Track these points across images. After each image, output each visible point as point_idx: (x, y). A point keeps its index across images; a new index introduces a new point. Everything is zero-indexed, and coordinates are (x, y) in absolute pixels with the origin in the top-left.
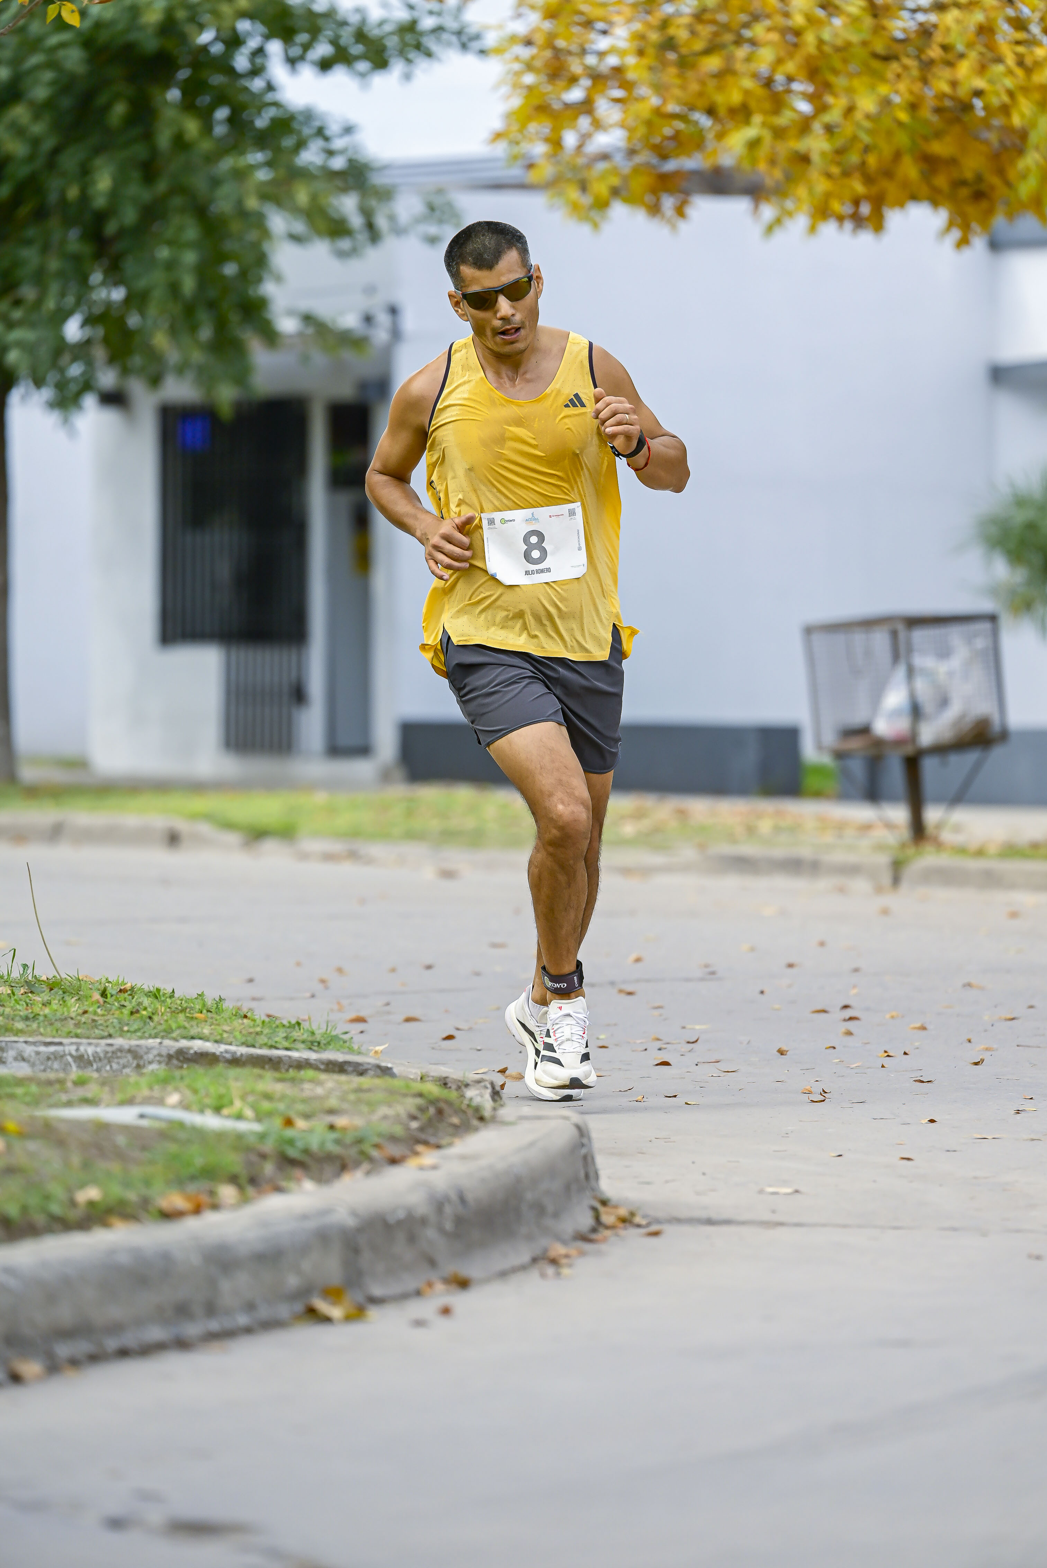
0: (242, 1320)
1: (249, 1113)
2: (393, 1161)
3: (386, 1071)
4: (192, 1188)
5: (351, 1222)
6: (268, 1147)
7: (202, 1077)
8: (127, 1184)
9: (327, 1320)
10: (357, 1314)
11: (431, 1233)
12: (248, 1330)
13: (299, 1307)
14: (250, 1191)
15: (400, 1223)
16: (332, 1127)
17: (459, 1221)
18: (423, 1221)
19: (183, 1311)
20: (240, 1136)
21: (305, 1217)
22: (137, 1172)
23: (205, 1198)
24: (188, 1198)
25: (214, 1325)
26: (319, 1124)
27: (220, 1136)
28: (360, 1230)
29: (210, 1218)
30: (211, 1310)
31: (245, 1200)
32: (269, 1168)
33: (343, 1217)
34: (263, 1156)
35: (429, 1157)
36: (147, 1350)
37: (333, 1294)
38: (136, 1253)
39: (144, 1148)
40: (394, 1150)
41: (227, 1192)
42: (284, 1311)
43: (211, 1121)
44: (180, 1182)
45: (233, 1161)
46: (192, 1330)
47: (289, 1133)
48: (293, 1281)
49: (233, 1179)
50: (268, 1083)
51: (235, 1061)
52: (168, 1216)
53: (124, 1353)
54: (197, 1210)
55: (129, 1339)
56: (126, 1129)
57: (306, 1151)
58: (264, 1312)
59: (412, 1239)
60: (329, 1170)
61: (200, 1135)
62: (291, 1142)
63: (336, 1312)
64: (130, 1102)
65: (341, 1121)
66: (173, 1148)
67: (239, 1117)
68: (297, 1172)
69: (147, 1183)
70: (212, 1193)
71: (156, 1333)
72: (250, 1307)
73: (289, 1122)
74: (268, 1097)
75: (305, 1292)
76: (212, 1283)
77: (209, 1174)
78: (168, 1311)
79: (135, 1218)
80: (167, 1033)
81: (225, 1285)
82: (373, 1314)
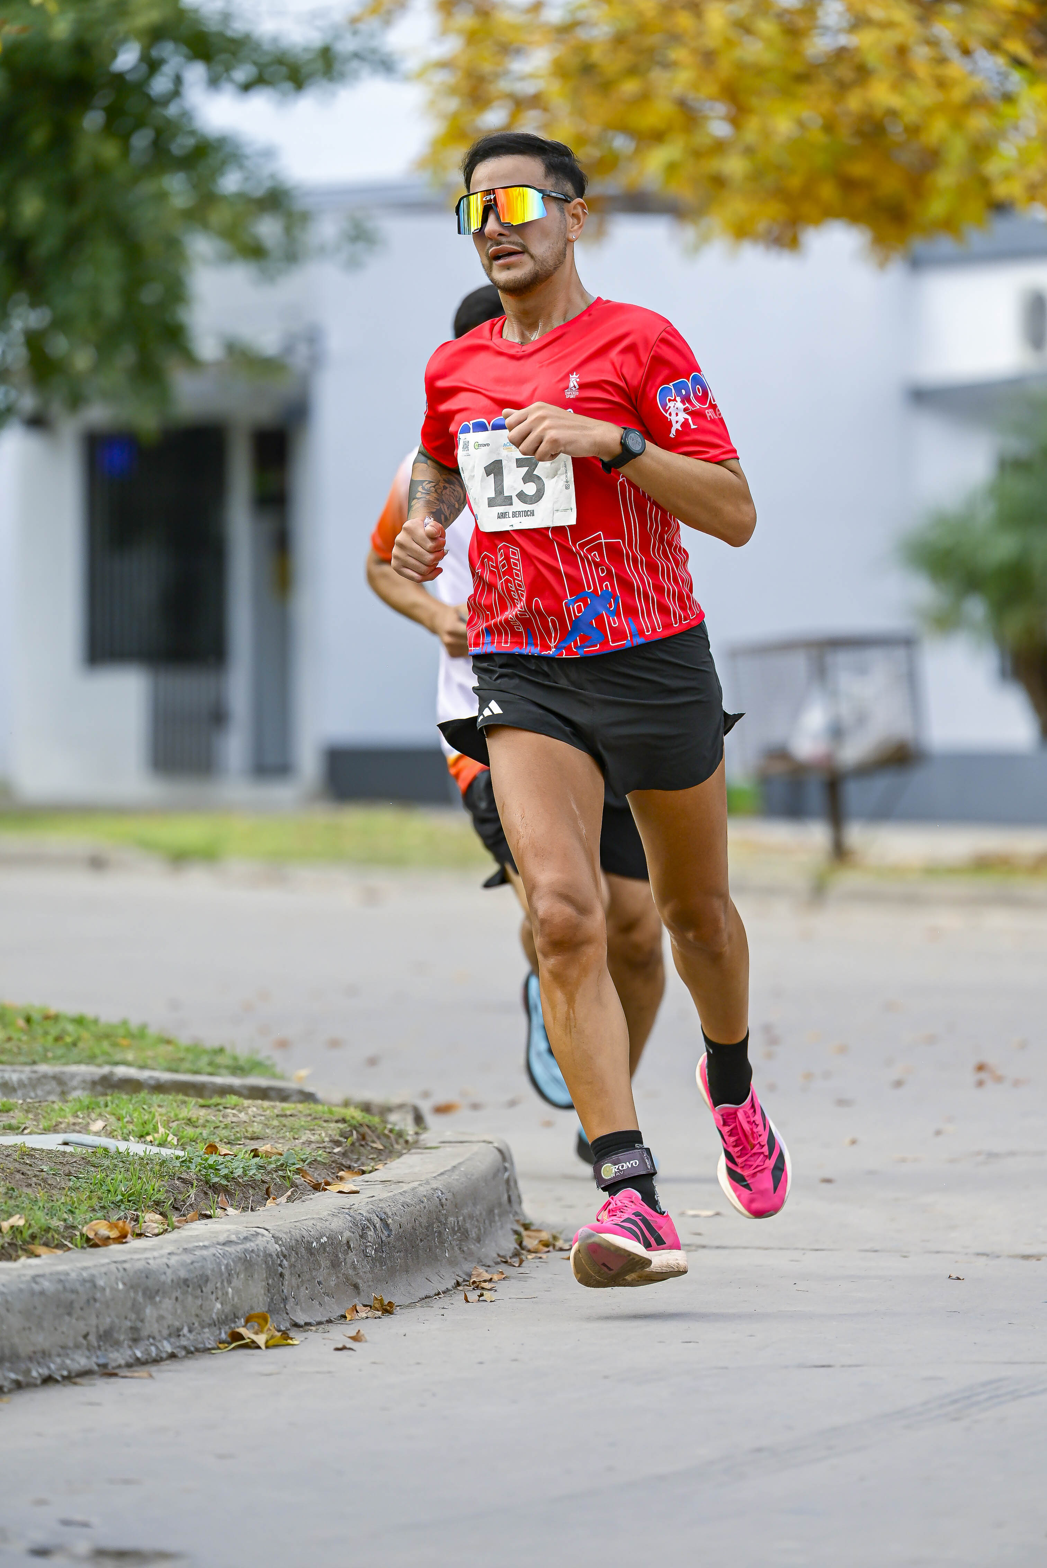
0: (168, 1347)
1: (172, 1139)
2: (318, 1187)
3: (308, 1097)
4: (115, 1215)
5: (275, 1247)
6: (192, 1172)
7: (125, 1104)
8: (51, 1213)
9: (252, 1346)
10: (280, 1341)
11: (354, 1258)
12: (173, 1356)
13: (224, 1334)
14: (175, 1218)
15: (323, 1247)
16: (256, 1153)
17: (381, 1245)
18: (347, 1245)
19: (107, 1337)
20: (164, 1163)
21: (227, 1243)
23: (129, 1226)
24: (112, 1226)
25: (139, 1353)
26: (243, 1150)
27: (143, 1161)
28: (283, 1255)
29: (134, 1244)
30: (135, 1338)
31: (168, 1228)
32: (193, 1195)
33: (265, 1242)
34: (187, 1182)
35: (351, 1183)
36: (74, 1378)
37: (256, 1320)
38: (61, 1279)
39: (68, 1175)
40: (318, 1176)
41: (151, 1220)
42: (208, 1337)
43: (135, 1148)
44: (104, 1209)
45: (156, 1188)
46: (117, 1357)
47: (213, 1159)
48: (217, 1307)
49: (158, 1207)
50: (191, 1108)
51: (159, 1088)
52: (91, 1243)
53: (48, 1380)
54: (122, 1238)
55: (54, 1367)
56: (49, 1155)
57: (229, 1177)
58: (188, 1340)
59: (335, 1264)
60: (253, 1197)
61: (124, 1160)
62: (215, 1168)
63: (261, 1339)
64: (54, 1129)
65: (264, 1147)
67: (163, 1143)
68: (222, 1199)
69: (72, 1211)
70: (136, 1220)
71: (81, 1361)
73: (212, 1148)
74: (191, 1123)
75: (230, 1318)
76: (136, 1308)
77: (134, 1200)
78: (92, 1338)
79: (60, 1246)
80: (91, 1059)
81: (149, 1312)
82: (297, 1338)
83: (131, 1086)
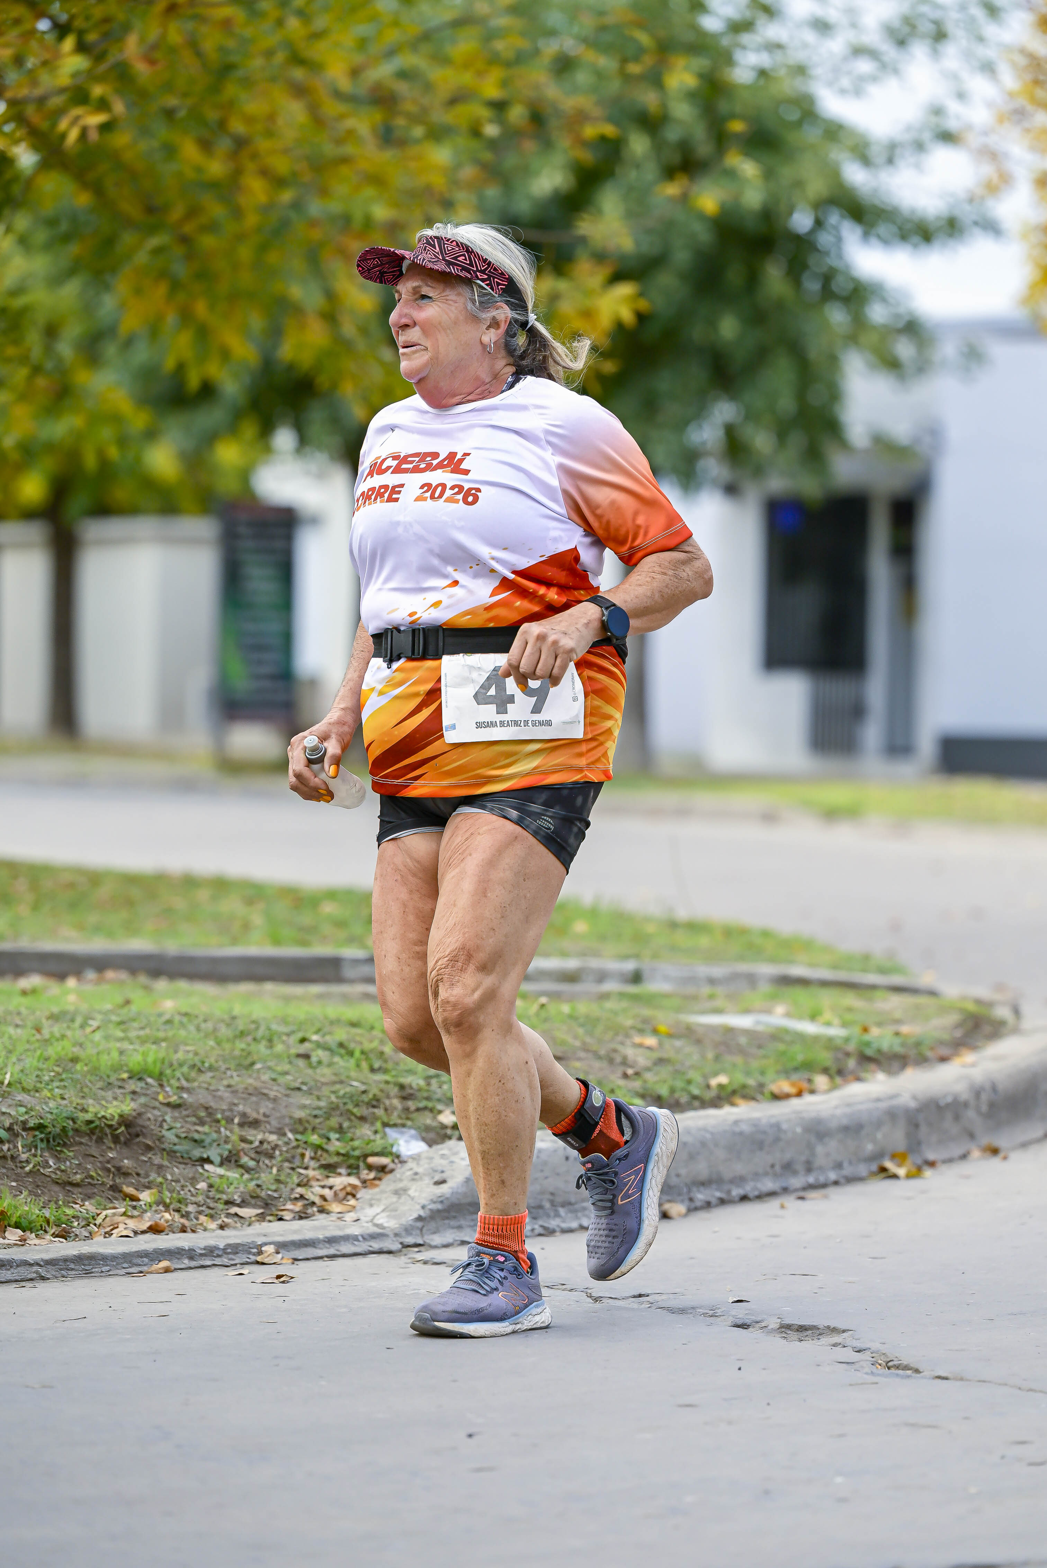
0: (833, 1176)
1: (836, 1021)
2: (943, 1059)
3: (932, 993)
4: (795, 1077)
5: (913, 1104)
6: (851, 1047)
7: (800, 994)
8: (748, 1073)
9: (895, 1176)
10: (916, 1173)
11: (971, 1114)
12: (836, 1183)
13: (874, 1167)
14: (838, 1080)
15: (948, 1105)
16: (897, 1034)
17: (992, 1105)
18: (966, 1105)
19: (788, 1168)
20: (830, 1039)
21: (878, 1100)
22: (755, 1064)
23: (805, 1085)
24: (793, 1085)
25: (811, 1180)
26: (888, 1031)
27: (816, 1039)
28: (919, 1110)
29: (808, 1098)
30: (809, 1168)
31: (834, 1087)
32: (851, 1063)
33: (906, 1100)
34: (848, 1054)
35: (969, 1057)
36: (763, 1197)
37: (899, 1157)
38: (755, 1123)
39: (760, 1047)
40: (944, 1051)
41: (821, 1081)
42: (863, 1169)
43: (809, 1028)
44: (786, 1072)
45: (825, 1057)
46: (796, 1182)
47: (867, 1037)
48: (870, 1147)
49: (825, 1071)
50: (850, 999)
51: (825, 984)
52: (776, 1097)
53: (744, 1198)
54: (799, 1094)
55: (748, 1188)
56: (746, 1032)
57: (879, 1051)
58: (848, 1171)
59: (957, 1118)
60: (896, 1065)
61: (801, 1037)
62: (868, 1044)
63: (901, 1172)
64: (747, 1011)
65: (905, 1029)
66: (781, 1047)
67: (828, 1024)
68: (872, 1066)
69: (763, 1073)
70: (810, 1081)
71: (769, 1185)
72: (839, 1166)
73: (865, 1030)
74: (850, 1010)
75: (878, 1155)
76: (810, 1147)
77: (808, 1067)
78: (778, 1168)
79: (753, 1099)
80: (772, 960)
81: (820, 1149)
82: (928, 1173)
83: (803, 982)
